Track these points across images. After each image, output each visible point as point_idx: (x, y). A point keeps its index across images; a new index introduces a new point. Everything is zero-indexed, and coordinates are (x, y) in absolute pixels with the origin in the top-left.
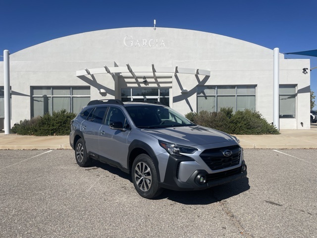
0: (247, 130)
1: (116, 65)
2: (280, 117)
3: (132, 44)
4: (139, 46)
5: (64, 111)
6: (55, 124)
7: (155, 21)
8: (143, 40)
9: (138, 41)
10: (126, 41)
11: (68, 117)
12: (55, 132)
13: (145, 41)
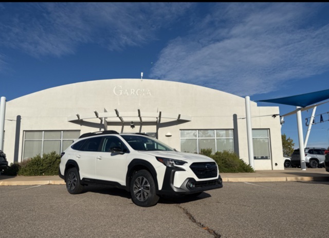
0: (224, 168)
1: (105, 111)
2: (255, 158)
3: (121, 93)
4: (128, 95)
5: (54, 153)
6: (44, 165)
7: (142, 74)
8: (131, 90)
9: (126, 91)
10: (116, 90)
11: (57, 158)
12: (43, 172)
13: (133, 91)
